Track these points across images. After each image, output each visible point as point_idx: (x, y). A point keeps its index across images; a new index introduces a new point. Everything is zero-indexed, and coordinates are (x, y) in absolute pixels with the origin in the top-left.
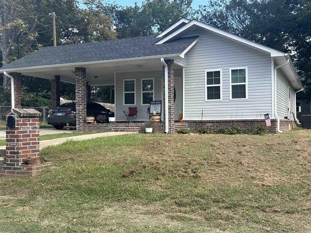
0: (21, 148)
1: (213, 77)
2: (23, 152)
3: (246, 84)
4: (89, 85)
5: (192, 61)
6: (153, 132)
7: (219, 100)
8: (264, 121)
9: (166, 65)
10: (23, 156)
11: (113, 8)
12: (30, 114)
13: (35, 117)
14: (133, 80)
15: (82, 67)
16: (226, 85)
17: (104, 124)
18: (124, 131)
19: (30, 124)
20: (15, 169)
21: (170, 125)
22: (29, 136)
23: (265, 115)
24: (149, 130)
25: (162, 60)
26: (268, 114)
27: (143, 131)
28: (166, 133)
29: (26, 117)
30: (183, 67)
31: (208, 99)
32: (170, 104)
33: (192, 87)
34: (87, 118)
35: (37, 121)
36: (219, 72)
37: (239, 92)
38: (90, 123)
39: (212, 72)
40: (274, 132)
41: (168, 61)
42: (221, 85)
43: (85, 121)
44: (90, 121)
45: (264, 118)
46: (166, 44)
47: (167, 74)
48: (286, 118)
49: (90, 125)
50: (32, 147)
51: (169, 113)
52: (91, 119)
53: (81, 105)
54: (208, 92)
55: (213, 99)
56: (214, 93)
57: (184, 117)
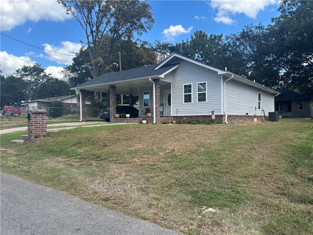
0: (33, 130)
1: (188, 88)
2: (35, 132)
3: (206, 92)
4: (132, 95)
5: (175, 79)
6: (147, 123)
7: (190, 103)
8: (211, 116)
9: (154, 82)
10: (35, 134)
11: (167, 45)
12: (38, 112)
13: (44, 114)
14: (148, 91)
15: (113, 85)
16: (194, 94)
17: (124, 119)
18: (131, 122)
19: (39, 117)
20: (31, 140)
21: (156, 119)
22: (39, 123)
23: (212, 112)
24: (144, 122)
25: (150, 79)
26: (213, 112)
27: (141, 123)
28: (153, 123)
29: (37, 114)
30: (171, 83)
31: (185, 102)
32: (156, 106)
33: (176, 95)
34: (115, 115)
35: (45, 116)
36: (191, 85)
37: (202, 97)
38: (117, 118)
39: (187, 85)
40: (221, 123)
41: (155, 80)
42: (192, 93)
43: (114, 116)
44: (117, 117)
45: (211, 114)
46: (161, 69)
47: (155, 88)
48: (247, 114)
49: (117, 119)
50: (41, 129)
51: (156, 111)
52: (117, 115)
53: (112, 107)
54: (185, 98)
55: (187, 102)
56: (188, 99)
57: (171, 114)
